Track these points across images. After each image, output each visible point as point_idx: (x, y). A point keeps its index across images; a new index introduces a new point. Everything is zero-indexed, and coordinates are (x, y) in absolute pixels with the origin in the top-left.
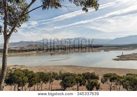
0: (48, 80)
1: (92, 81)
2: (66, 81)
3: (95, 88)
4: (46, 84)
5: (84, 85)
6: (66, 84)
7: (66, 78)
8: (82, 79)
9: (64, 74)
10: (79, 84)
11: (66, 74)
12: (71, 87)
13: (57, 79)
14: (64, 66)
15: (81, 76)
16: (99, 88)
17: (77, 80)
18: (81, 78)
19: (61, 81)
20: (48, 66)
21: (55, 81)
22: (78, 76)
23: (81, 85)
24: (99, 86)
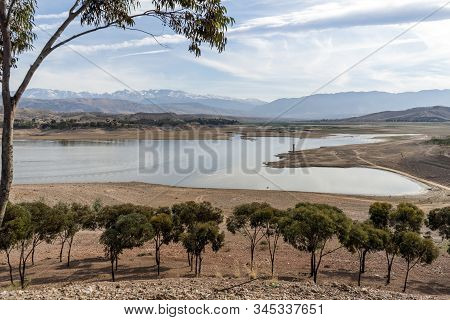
0: (59, 227)
1: (200, 225)
2: (120, 229)
3: (208, 247)
4: (48, 241)
5: (176, 241)
6: (120, 239)
7: (121, 219)
8: (171, 222)
9: (115, 207)
10: (162, 238)
11: (121, 207)
12: (138, 245)
13: (89, 225)
14: (111, 184)
15: (168, 213)
16: (220, 246)
17: (155, 224)
18: (169, 220)
19: (104, 229)
20: (52, 185)
21: (82, 233)
22: (158, 212)
23: (166, 241)
24: (221, 238)
